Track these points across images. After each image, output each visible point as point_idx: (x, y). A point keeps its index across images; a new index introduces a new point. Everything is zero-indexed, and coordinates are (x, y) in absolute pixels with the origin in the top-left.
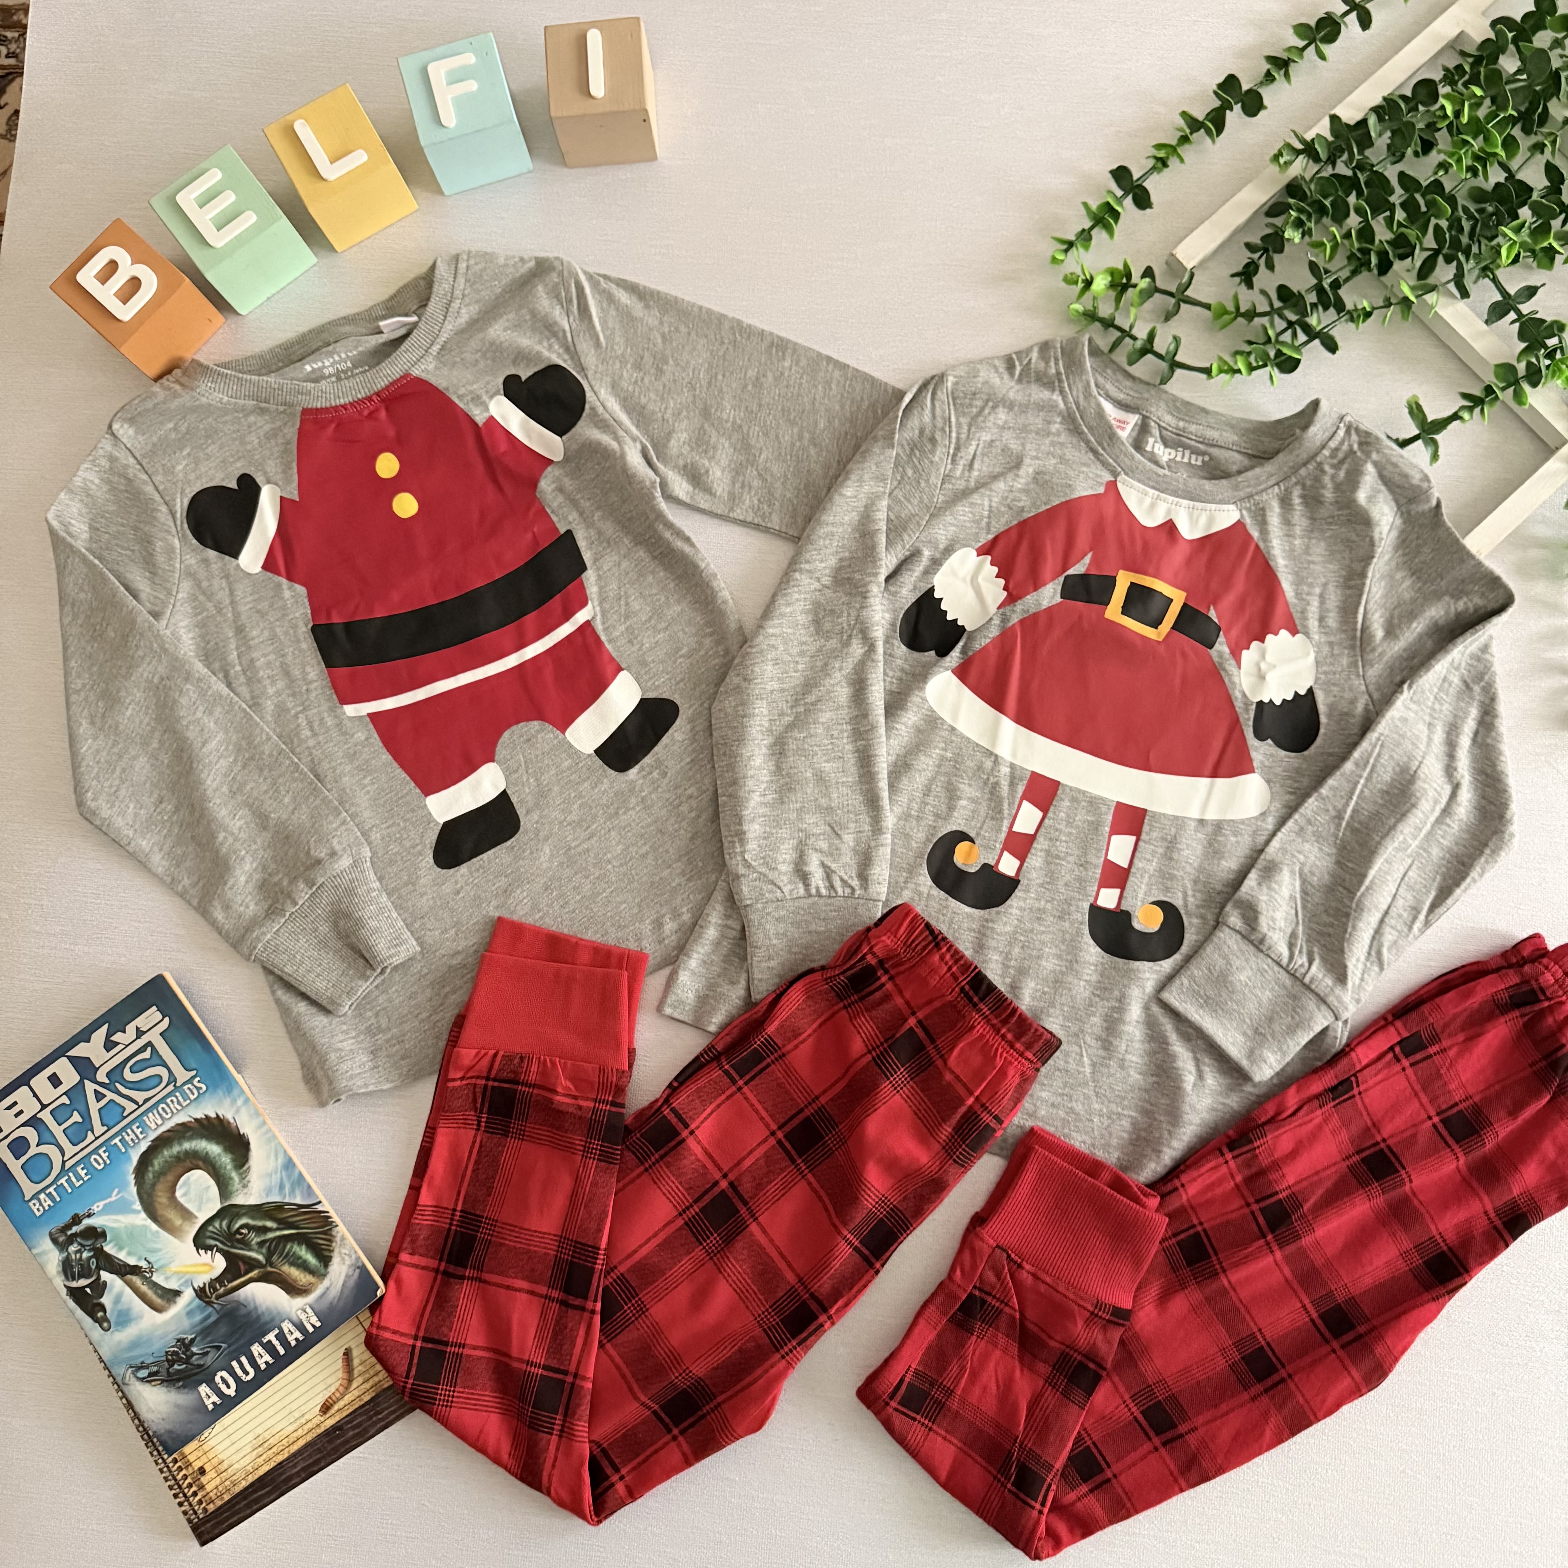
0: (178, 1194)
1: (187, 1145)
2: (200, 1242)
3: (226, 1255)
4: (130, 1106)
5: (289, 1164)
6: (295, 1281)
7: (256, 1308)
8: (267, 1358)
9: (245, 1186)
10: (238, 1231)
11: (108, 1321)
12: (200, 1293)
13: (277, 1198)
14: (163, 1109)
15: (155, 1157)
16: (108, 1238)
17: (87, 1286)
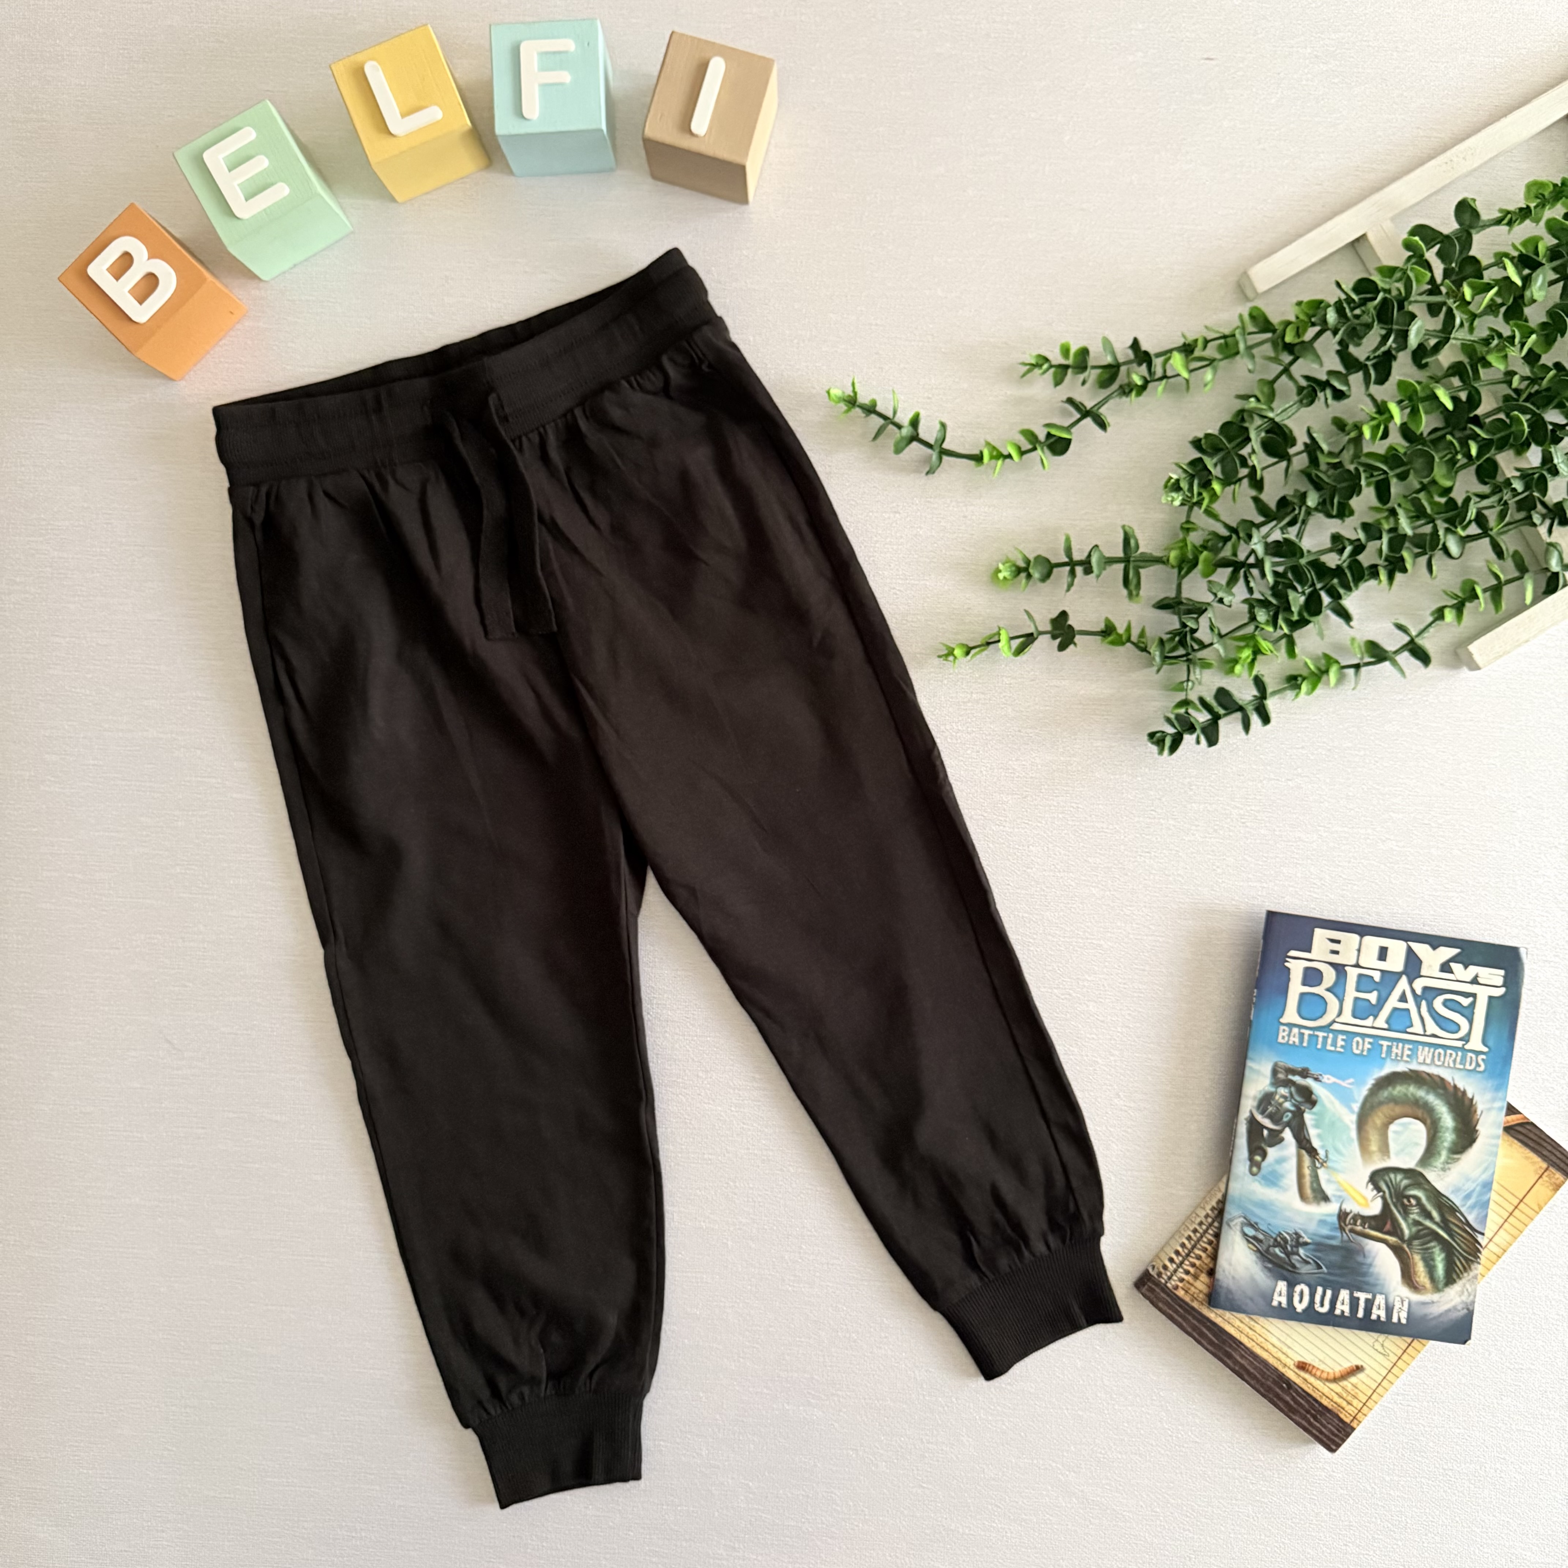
0: (1393, 1128)
1: (1432, 1099)
2: (1375, 1178)
3: (1385, 1205)
4: (1417, 1028)
5: (1487, 1186)
8: (1346, 1309)
9: (1443, 1170)
10: (1408, 1197)
11: (1259, 1168)
12: (1342, 1216)
13: (1457, 1201)
14: (1440, 1054)
15: (1401, 1084)
16: (1316, 1109)
17: (1267, 1128)
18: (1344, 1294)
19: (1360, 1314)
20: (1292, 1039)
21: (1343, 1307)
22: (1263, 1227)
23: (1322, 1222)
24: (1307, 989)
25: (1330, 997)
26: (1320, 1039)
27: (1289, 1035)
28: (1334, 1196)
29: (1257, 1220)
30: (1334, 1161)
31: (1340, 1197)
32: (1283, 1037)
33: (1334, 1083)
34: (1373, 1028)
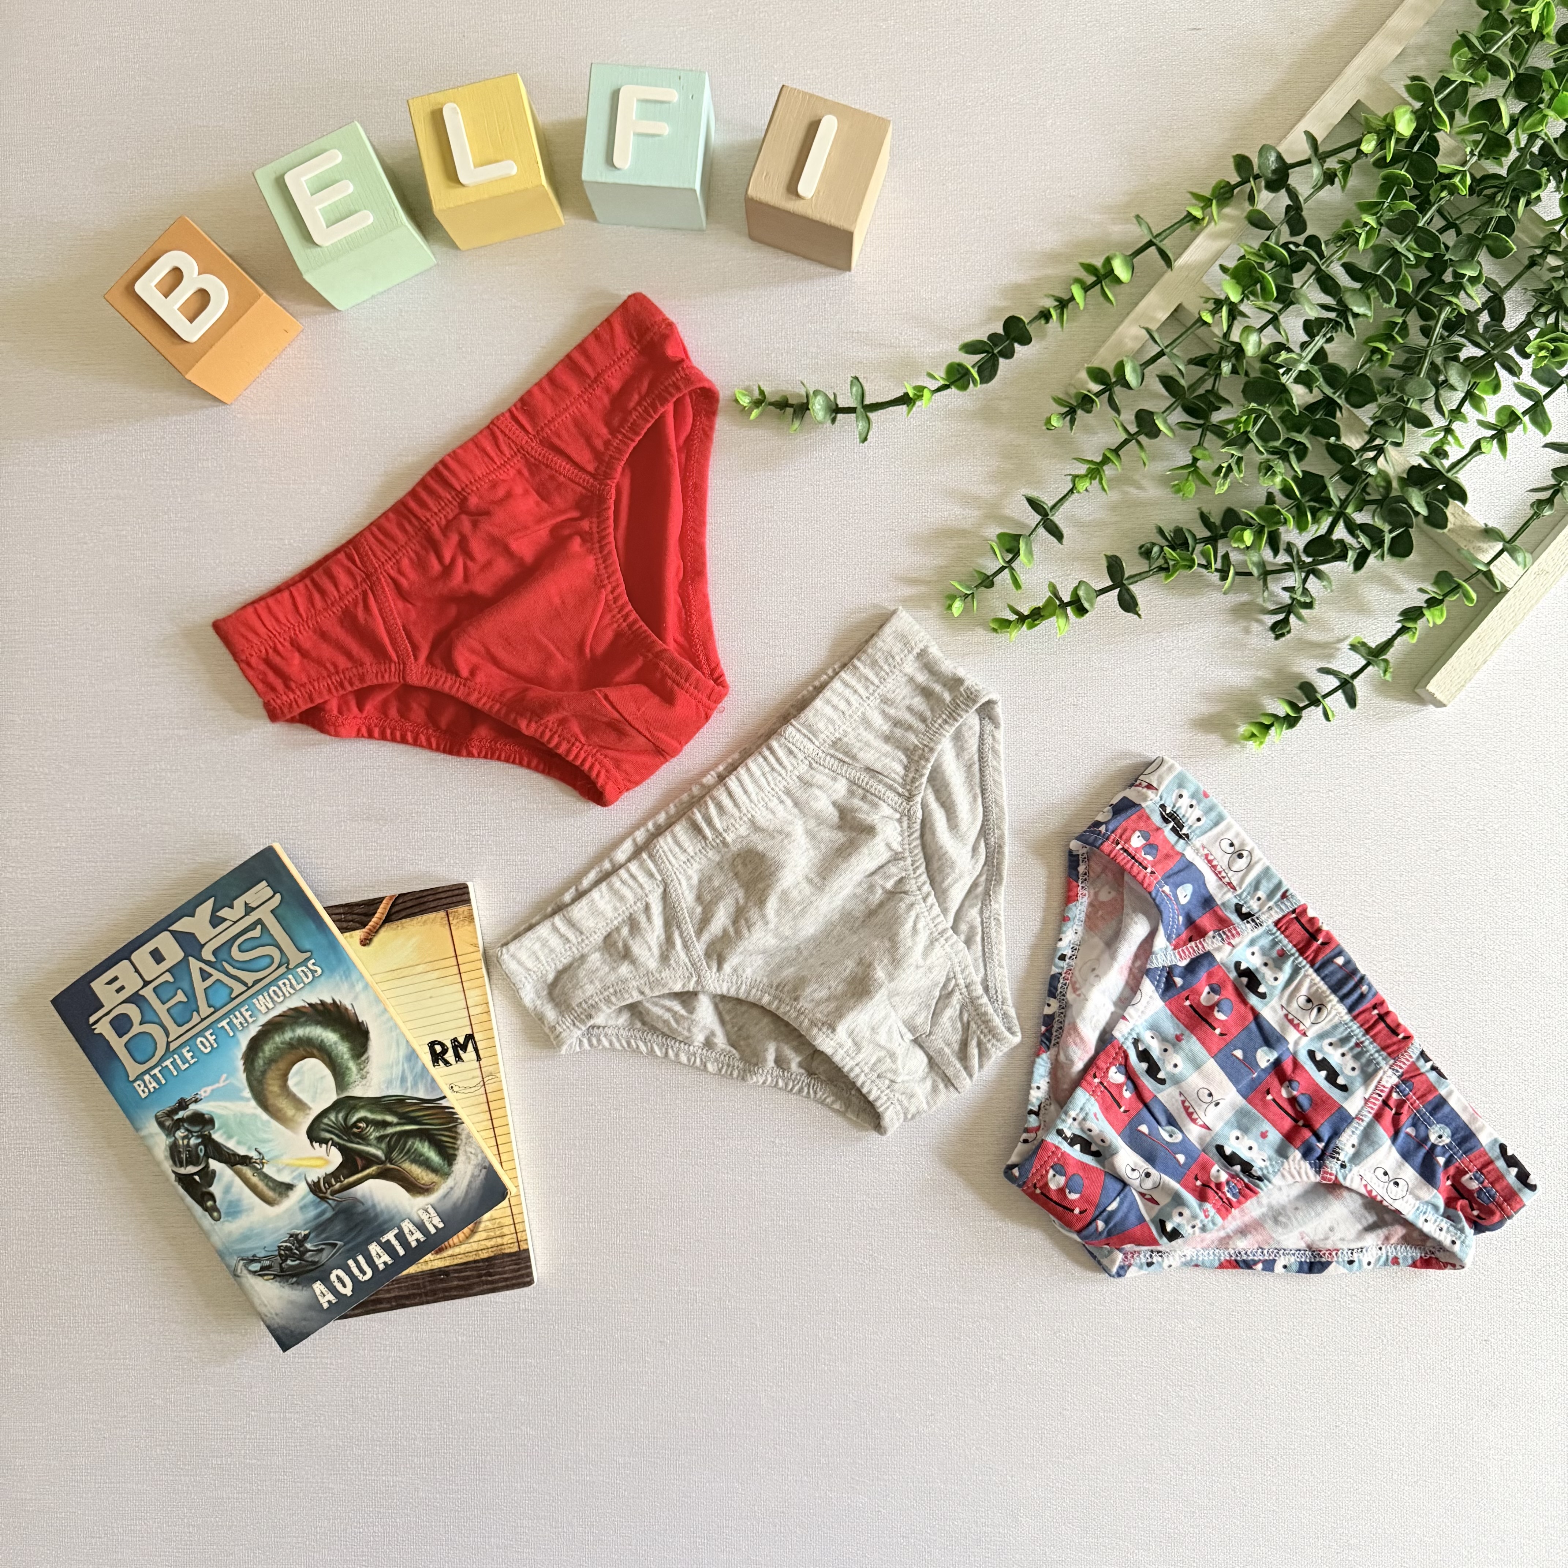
0: (291, 1083)
1: (300, 1032)
2: (314, 1135)
3: (342, 1149)
4: (238, 988)
5: (412, 1056)
6: (417, 1179)
7: (374, 1206)
8: (386, 1258)
9: (363, 1078)
10: (355, 1125)
11: (218, 1211)
12: (315, 1188)
13: (398, 1091)
14: (274, 992)
15: (266, 1042)
16: (217, 1125)
17: (195, 1174)
18: (374, 1248)
19: (401, 1252)
20: (151, 1087)
21: (382, 1259)
22: (263, 1254)
23: (303, 1208)
24: (126, 1038)
25: (147, 1028)
26: (171, 1067)
27: (146, 1085)
28: (294, 1178)
29: (254, 1253)
31: (300, 1175)
32: (144, 1091)
33: (213, 1091)
34: (203, 1020)
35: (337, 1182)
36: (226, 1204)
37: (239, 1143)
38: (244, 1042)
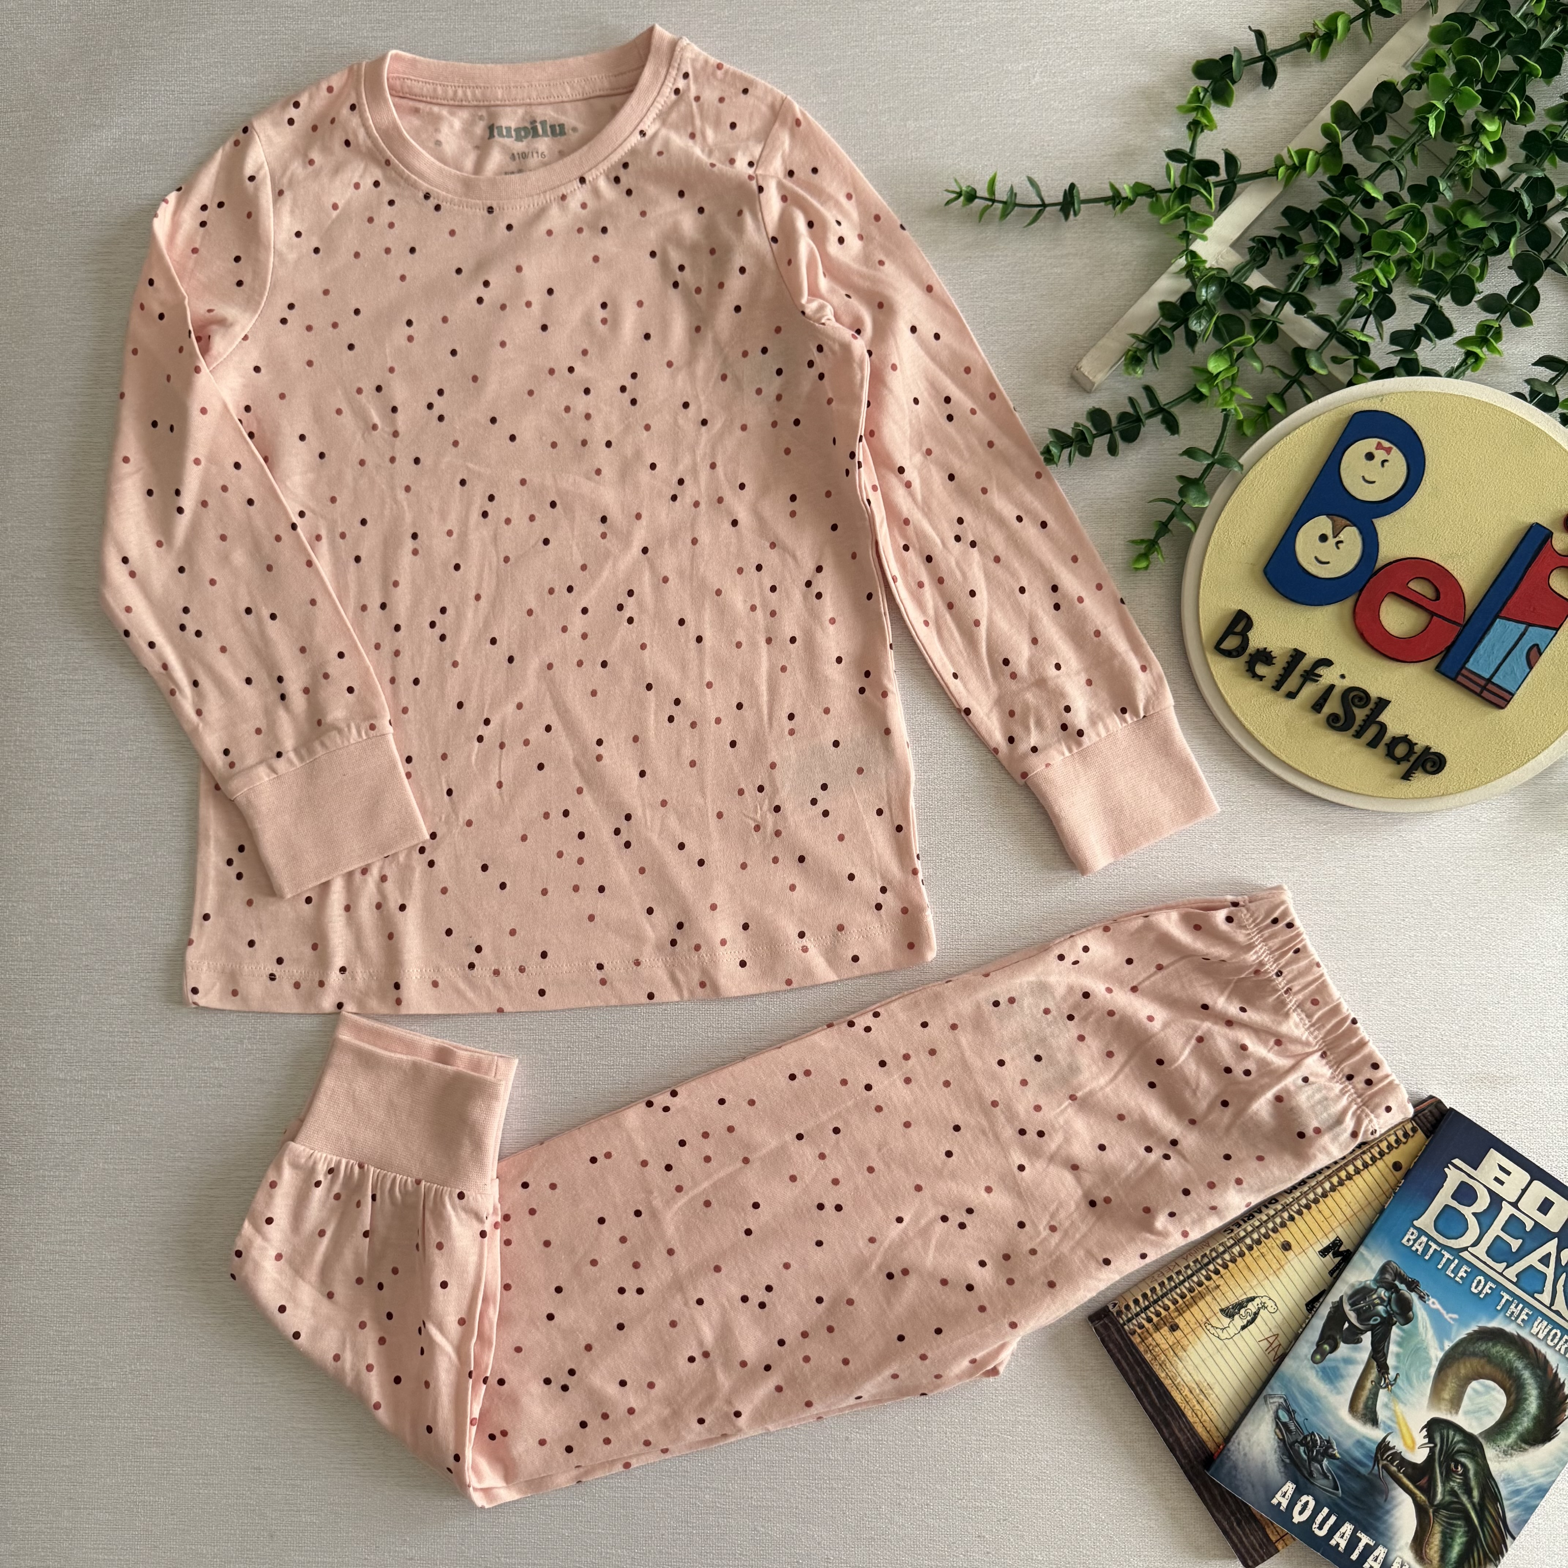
0: (1474, 1384)
1: (1526, 1374)
2: (1433, 1427)
3: (1430, 1458)
4: (1546, 1298)
5: (1541, 1492)
6: (1428, 1543)
7: (1388, 1512)
8: (1343, 1544)
9: (1505, 1453)
10: (1457, 1463)
11: (1322, 1359)
12: (1383, 1447)
13: (1504, 1492)
14: (1556, 1334)
15: (1503, 1345)
16: (1406, 1327)
17: (1350, 1322)
18: (1347, 1528)
19: (1354, 1557)
20: (1416, 1246)
21: (1340, 1541)
22: (1300, 1419)
23: (1360, 1444)
24: (1454, 1204)
25: (1472, 1222)
26: (1444, 1260)
27: (1415, 1241)
28: (1384, 1423)
29: (1297, 1410)
30: (1400, 1388)
31: (1390, 1427)
32: (1409, 1240)
33: (1437, 1310)
34: (1501, 1274)
35: (1397, 1466)
36: (1332, 1364)
37: (1398, 1355)
38: (1496, 1323)
